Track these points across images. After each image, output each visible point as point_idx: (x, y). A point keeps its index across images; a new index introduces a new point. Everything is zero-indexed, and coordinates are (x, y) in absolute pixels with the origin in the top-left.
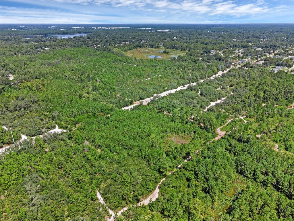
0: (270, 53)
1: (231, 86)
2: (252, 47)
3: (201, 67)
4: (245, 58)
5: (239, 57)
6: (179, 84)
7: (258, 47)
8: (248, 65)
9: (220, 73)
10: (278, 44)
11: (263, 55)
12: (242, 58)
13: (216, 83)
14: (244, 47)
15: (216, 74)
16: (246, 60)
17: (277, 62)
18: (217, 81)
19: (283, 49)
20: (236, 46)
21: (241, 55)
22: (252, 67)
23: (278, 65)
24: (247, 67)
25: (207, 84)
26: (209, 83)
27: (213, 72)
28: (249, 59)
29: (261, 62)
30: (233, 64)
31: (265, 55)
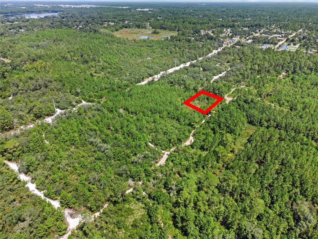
0: (256, 33)
1: (228, 62)
2: (239, 26)
3: (197, 46)
4: (235, 38)
5: (228, 36)
6: (181, 62)
7: (244, 27)
8: (238, 43)
9: (215, 52)
10: (262, 23)
11: (250, 34)
12: (232, 37)
13: (214, 60)
14: (231, 27)
15: (211, 52)
16: (236, 39)
17: (264, 40)
18: (214, 59)
19: (267, 28)
20: (223, 26)
21: (230, 34)
22: (242, 45)
23: (265, 43)
24: (238, 45)
25: (207, 61)
26: (208, 61)
27: (209, 50)
28: (239, 38)
29: (250, 41)
30: (225, 43)
31: (252, 34)
